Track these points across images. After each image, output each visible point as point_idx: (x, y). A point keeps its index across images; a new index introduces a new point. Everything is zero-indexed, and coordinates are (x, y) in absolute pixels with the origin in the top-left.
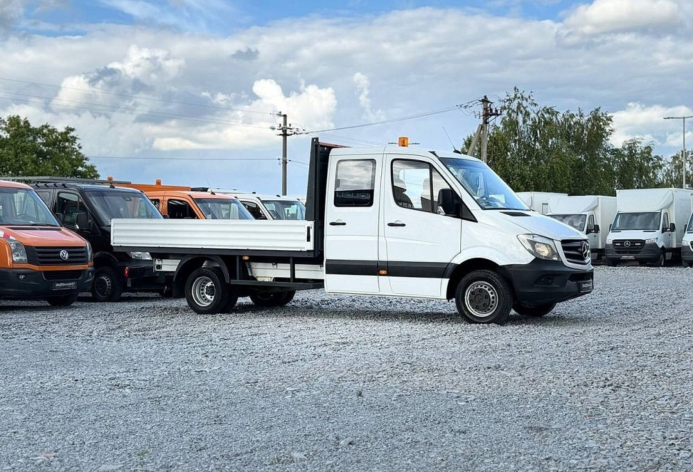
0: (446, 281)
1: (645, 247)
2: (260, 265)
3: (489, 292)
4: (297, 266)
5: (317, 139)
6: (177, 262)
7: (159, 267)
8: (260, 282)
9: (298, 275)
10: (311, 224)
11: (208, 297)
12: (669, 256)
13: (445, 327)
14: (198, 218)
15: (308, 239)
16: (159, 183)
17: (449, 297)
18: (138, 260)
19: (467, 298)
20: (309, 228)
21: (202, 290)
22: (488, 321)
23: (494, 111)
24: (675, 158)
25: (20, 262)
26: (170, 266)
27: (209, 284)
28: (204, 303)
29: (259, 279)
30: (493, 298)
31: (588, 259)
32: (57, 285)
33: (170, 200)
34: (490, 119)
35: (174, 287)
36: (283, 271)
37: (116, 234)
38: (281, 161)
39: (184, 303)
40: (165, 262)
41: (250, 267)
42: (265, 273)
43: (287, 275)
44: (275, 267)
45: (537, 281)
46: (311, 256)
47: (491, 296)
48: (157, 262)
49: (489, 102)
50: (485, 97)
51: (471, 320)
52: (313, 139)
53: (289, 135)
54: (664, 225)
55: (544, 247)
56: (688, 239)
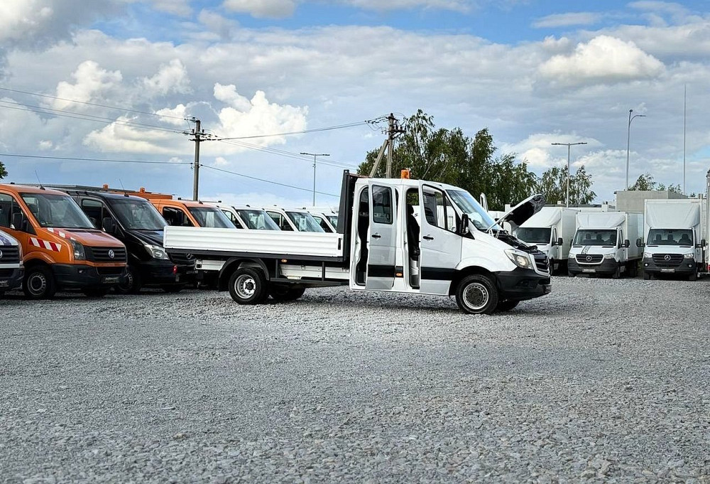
0: (448, 283)
2: (290, 267)
3: (482, 291)
4: (327, 269)
5: (348, 171)
6: (223, 263)
7: (199, 266)
8: (290, 280)
9: (327, 276)
10: (341, 236)
11: (247, 291)
12: (557, 266)
14: (195, 226)
15: (339, 248)
16: (143, 189)
17: (451, 293)
18: (158, 260)
19: (464, 295)
20: (340, 239)
21: (242, 285)
22: (483, 312)
23: (399, 128)
25: (81, 258)
26: (213, 266)
27: (248, 281)
28: (245, 296)
29: (289, 278)
30: (485, 295)
32: (107, 279)
33: (165, 207)
34: (395, 135)
36: (315, 272)
37: (168, 238)
38: (194, 165)
39: (227, 295)
40: (204, 262)
42: (294, 274)
43: (318, 275)
44: (303, 268)
45: (518, 284)
46: (341, 260)
47: (483, 294)
48: (198, 262)
49: (394, 119)
50: (392, 114)
51: (467, 311)
52: (344, 171)
53: (201, 141)
54: (553, 239)
55: (522, 259)
56: (574, 252)
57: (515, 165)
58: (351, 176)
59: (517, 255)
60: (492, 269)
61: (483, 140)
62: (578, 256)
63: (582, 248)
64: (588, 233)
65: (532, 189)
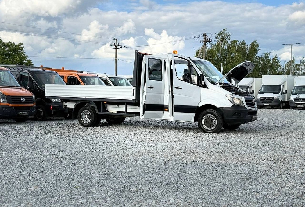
0: (193, 114)
1: (274, 100)
2: (111, 106)
3: (213, 119)
4: (128, 107)
5: (138, 51)
6: (74, 104)
7: (66, 106)
9: (128, 111)
10: (134, 88)
11: (88, 119)
12: (284, 104)
13: (194, 134)
14: (81, 84)
15: (133, 95)
16: (63, 68)
17: (195, 121)
18: (55, 103)
19: (203, 121)
20: (133, 90)
21: (85, 116)
22: (212, 131)
23: (209, 40)
25: (3, 102)
26: (71, 105)
27: (88, 114)
28: (86, 122)
29: (111, 112)
30: (215, 121)
31: (255, 106)
32: (20, 113)
33: (68, 76)
34: (207, 43)
35: (73, 115)
36: (122, 109)
37: (47, 91)
38: (115, 60)
39: (77, 121)
40: (69, 103)
41: (106, 106)
42: (113, 109)
43: (124, 110)
44: (118, 106)
45: (234, 114)
46: (135, 102)
47: (214, 121)
48: (65, 104)
49: (206, 36)
50: (205, 33)
51: (204, 131)
52: (136, 51)
53: (118, 48)
54: (282, 91)
55: (237, 100)
56: (293, 97)
58: (140, 54)
59: (234, 98)
60: (218, 106)
61: (254, 46)
62: (295, 99)
63: (297, 95)
64: (301, 87)
65: (278, 68)
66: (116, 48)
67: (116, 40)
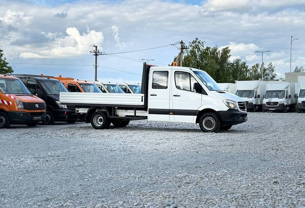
0: (196, 117)
2: (120, 111)
3: (212, 121)
4: (137, 111)
5: (146, 63)
6: (87, 109)
7: (78, 111)
8: (120, 117)
9: (137, 115)
10: (143, 95)
11: (99, 123)
12: (257, 107)
13: (197, 134)
14: (81, 92)
15: (142, 101)
16: (60, 76)
17: (197, 122)
19: (203, 123)
20: (142, 97)
21: (97, 120)
22: (212, 131)
23: (185, 47)
24: (253, 67)
25: (21, 108)
26: (82, 111)
27: (100, 118)
28: (97, 124)
29: (120, 116)
30: (213, 123)
32: (35, 118)
33: (68, 84)
34: (184, 50)
35: (88, 118)
36: (131, 113)
38: (95, 66)
39: (90, 125)
40: (80, 109)
41: (116, 111)
42: (122, 114)
43: (133, 114)
44: (126, 111)
45: (230, 117)
46: (143, 107)
48: (77, 109)
49: (183, 43)
50: (182, 41)
52: (144, 63)
53: (98, 55)
54: (255, 95)
55: (232, 104)
56: (265, 101)
57: (240, 63)
58: (147, 66)
59: (229, 103)
60: (217, 110)
61: (226, 52)
62: (267, 103)
63: (269, 99)
64: (271, 92)
65: (248, 73)
66: (96, 55)
67: (96, 47)
